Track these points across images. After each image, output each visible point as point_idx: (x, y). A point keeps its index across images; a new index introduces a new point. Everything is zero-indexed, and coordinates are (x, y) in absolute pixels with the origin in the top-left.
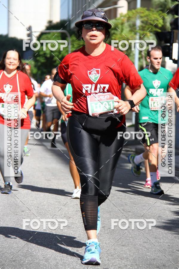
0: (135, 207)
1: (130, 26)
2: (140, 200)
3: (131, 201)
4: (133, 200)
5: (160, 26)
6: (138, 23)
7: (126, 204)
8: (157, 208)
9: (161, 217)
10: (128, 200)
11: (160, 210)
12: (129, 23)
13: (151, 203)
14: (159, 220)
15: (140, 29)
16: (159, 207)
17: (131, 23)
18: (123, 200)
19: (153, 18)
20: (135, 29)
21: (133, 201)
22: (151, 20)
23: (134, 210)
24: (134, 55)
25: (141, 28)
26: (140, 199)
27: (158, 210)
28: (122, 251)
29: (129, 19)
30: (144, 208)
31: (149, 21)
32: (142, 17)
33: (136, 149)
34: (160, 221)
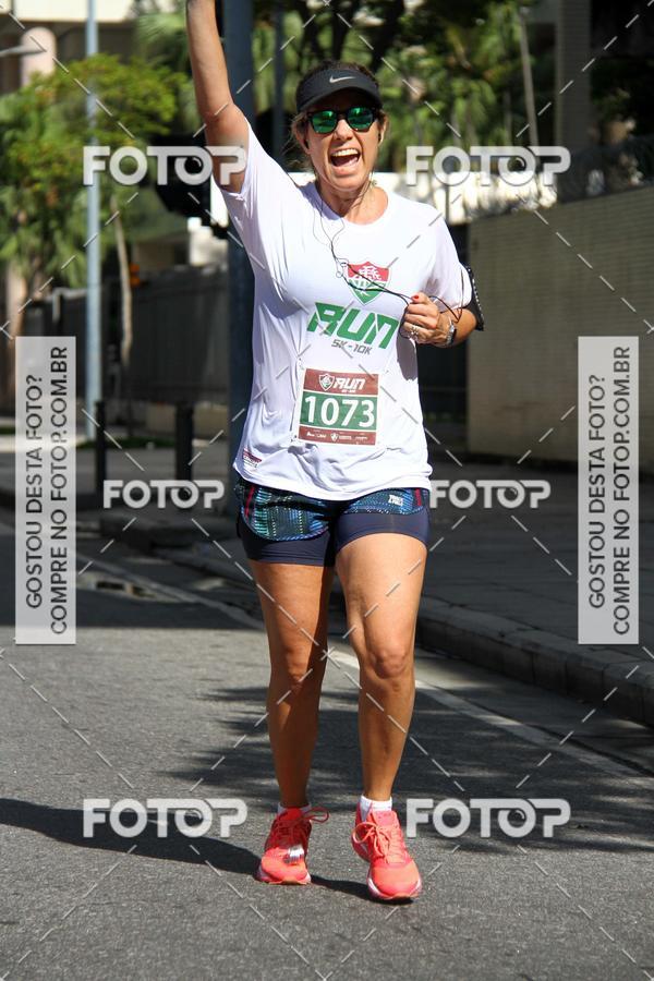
0: (102, 713)
1: (67, 116)
2: (119, 689)
3: (89, 694)
4: (96, 691)
5: (167, 116)
6: (94, 105)
7: (72, 707)
8: (178, 713)
9: (188, 742)
10: (79, 692)
11: (186, 721)
12: (62, 106)
13: (156, 698)
14: (182, 753)
15: (100, 127)
16: (182, 710)
17: (69, 105)
18: (63, 694)
19: (143, 92)
20: (85, 125)
21: (95, 694)
22: (136, 97)
23: (100, 725)
24: (85, 210)
25: (105, 122)
26: (118, 686)
27: (180, 721)
28: (62, 860)
29: (62, 90)
30: (133, 714)
31: (130, 101)
32: (104, 87)
33: (102, 522)
34: (185, 755)
